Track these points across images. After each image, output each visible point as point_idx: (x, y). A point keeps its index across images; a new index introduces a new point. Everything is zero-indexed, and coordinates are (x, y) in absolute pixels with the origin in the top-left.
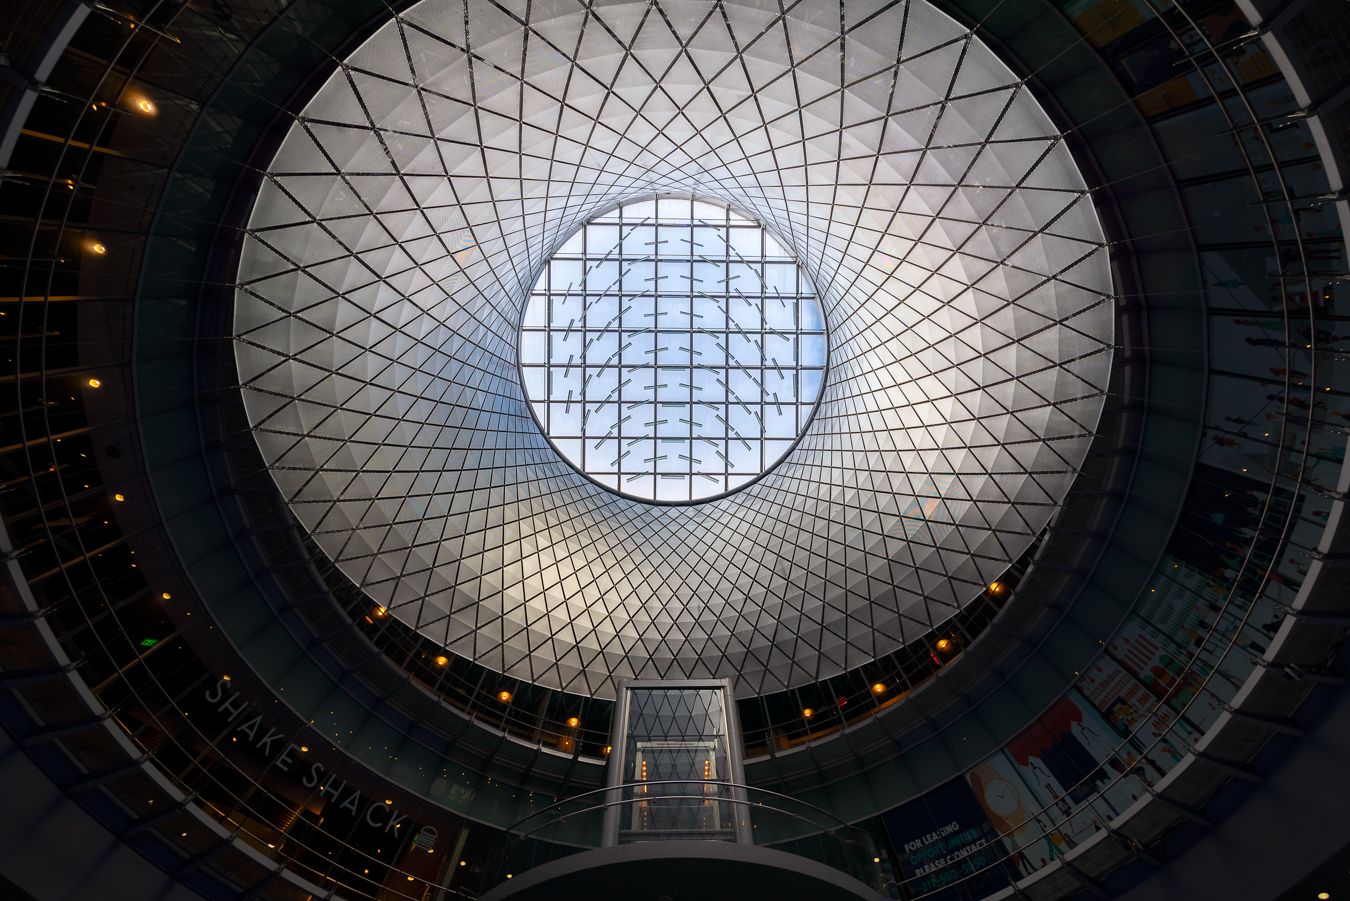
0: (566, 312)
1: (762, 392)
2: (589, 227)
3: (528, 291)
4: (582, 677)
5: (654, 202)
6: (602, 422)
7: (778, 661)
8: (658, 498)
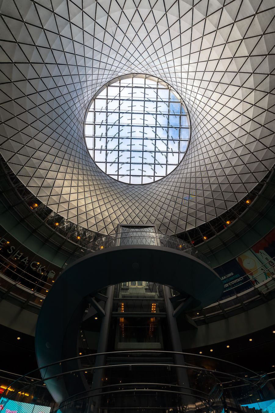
0: (101, 118)
1: (167, 148)
2: (109, 88)
3: (87, 110)
4: (105, 229)
5: (132, 79)
6: (112, 157)
7: (172, 226)
8: (131, 183)
